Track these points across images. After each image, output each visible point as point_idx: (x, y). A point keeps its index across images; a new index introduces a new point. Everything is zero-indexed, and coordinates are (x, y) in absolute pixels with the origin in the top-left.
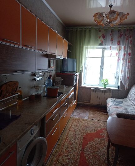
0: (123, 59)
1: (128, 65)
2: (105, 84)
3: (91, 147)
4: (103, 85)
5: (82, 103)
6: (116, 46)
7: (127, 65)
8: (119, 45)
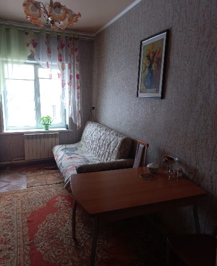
0: (70, 84)
1: (78, 93)
2: (47, 124)
3: (45, 231)
4: (44, 126)
5: (9, 162)
6: (56, 63)
7: (76, 94)
8: (60, 60)
